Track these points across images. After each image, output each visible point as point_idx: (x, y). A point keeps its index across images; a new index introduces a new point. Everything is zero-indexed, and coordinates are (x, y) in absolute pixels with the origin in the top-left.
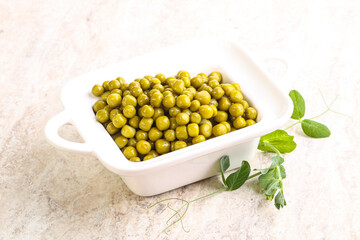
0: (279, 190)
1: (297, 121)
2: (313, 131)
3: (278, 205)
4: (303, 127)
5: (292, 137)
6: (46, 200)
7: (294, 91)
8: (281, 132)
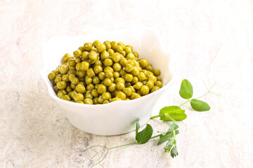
0: (174, 146)
1: (187, 100)
2: (199, 107)
3: (173, 155)
4: (192, 104)
5: (184, 111)
6: (12, 166)
7: (186, 80)
8: (176, 107)
